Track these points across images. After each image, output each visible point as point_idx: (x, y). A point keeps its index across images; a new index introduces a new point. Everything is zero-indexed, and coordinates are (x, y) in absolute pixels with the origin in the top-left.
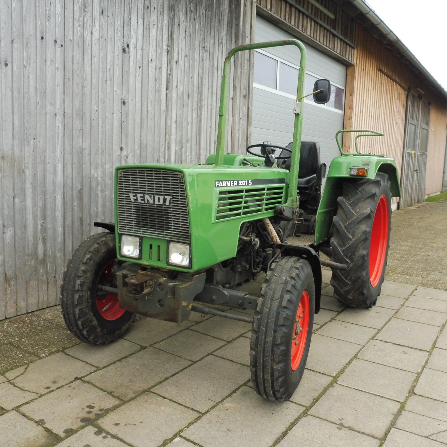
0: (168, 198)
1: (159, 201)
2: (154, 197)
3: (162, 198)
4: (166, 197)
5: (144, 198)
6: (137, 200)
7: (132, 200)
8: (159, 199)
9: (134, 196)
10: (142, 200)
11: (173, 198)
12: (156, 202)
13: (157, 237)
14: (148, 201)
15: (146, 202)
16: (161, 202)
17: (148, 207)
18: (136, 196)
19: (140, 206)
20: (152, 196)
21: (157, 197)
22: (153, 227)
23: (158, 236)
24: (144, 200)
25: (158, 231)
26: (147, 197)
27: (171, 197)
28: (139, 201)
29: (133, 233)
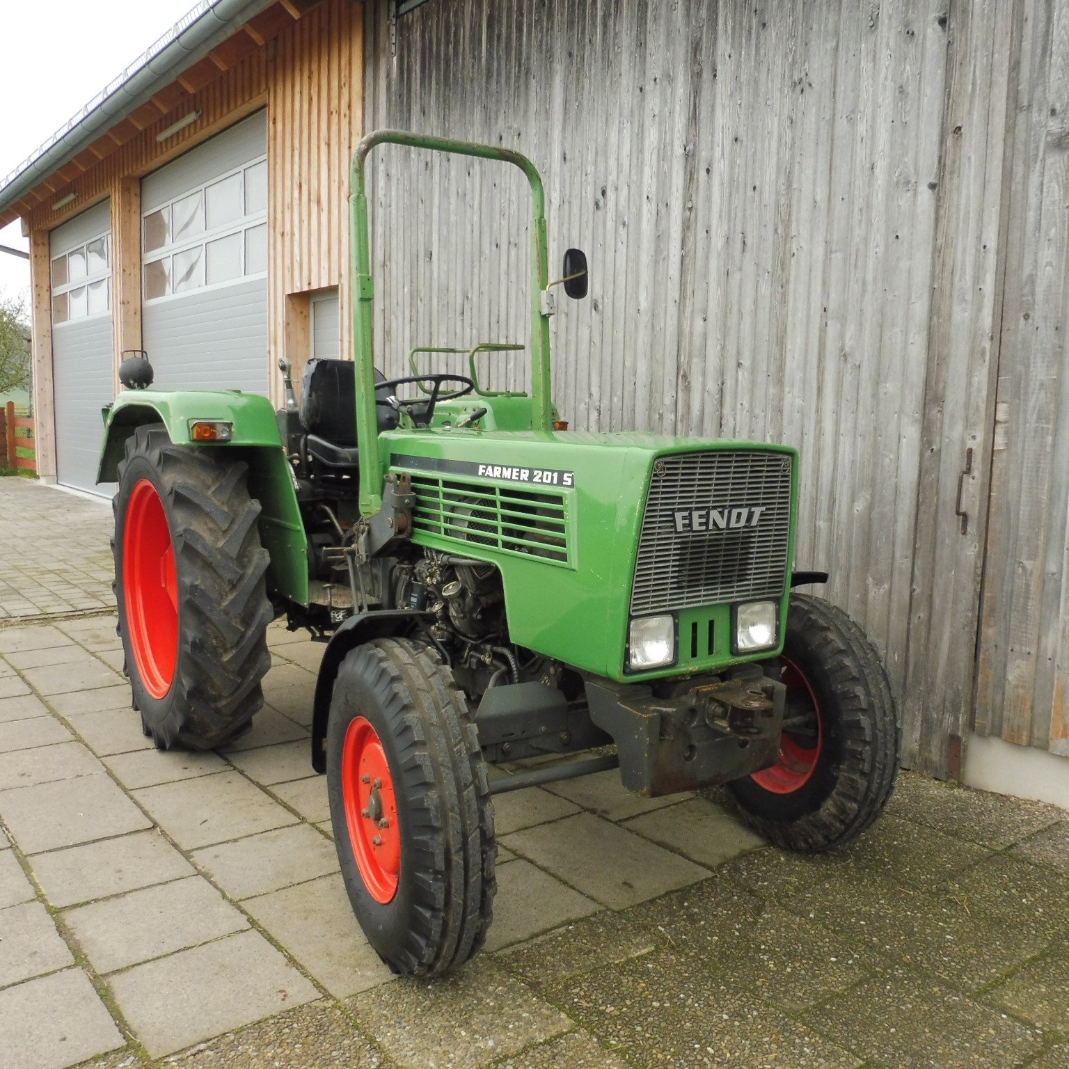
0: (757, 511)
1: (738, 521)
2: (730, 513)
3: (745, 512)
4: (753, 509)
5: (708, 519)
6: (690, 525)
7: (680, 528)
8: (739, 515)
9: (684, 518)
10: (701, 524)
11: (767, 509)
12: (733, 525)
13: (718, 602)
14: (715, 524)
15: (711, 527)
16: (743, 523)
17: (707, 537)
18: (690, 517)
19: (691, 539)
20: (726, 511)
21: (735, 512)
22: (711, 582)
23: (721, 599)
24: (707, 524)
25: (721, 588)
26: (714, 514)
27: (764, 509)
28: (696, 527)
29: (665, 606)
